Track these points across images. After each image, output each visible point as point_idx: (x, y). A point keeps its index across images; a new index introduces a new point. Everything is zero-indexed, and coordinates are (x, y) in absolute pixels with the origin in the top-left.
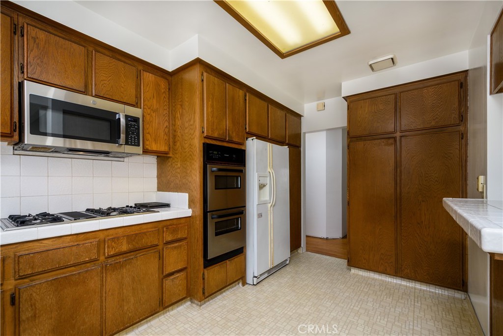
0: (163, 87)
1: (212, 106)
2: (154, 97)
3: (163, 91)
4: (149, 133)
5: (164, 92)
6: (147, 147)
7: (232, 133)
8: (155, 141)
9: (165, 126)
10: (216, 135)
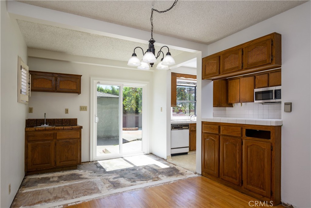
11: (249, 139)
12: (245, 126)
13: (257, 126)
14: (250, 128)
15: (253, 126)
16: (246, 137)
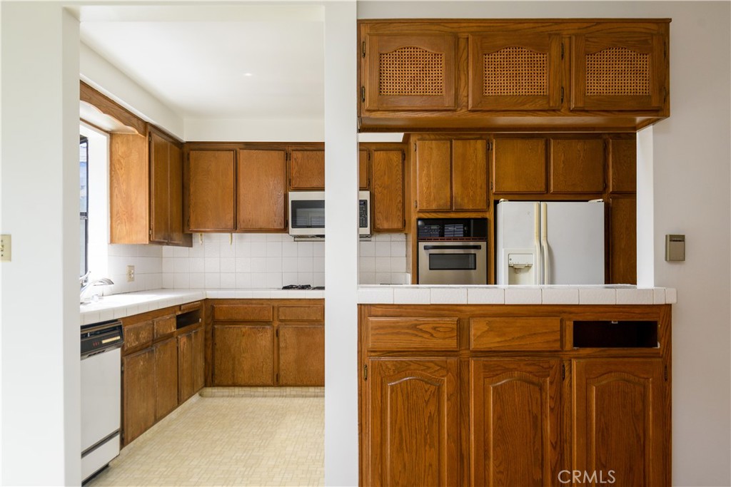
0: (395, 159)
1: (428, 175)
2: (385, 174)
3: (395, 164)
4: (379, 212)
5: (397, 165)
6: (378, 226)
7: (462, 199)
8: (387, 219)
9: (398, 200)
10: (434, 207)
11: (588, 356)
12: (571, 313)
13: (617, 309)
14: (589, 317)
15: (602, 309)
16: (574, 350)
